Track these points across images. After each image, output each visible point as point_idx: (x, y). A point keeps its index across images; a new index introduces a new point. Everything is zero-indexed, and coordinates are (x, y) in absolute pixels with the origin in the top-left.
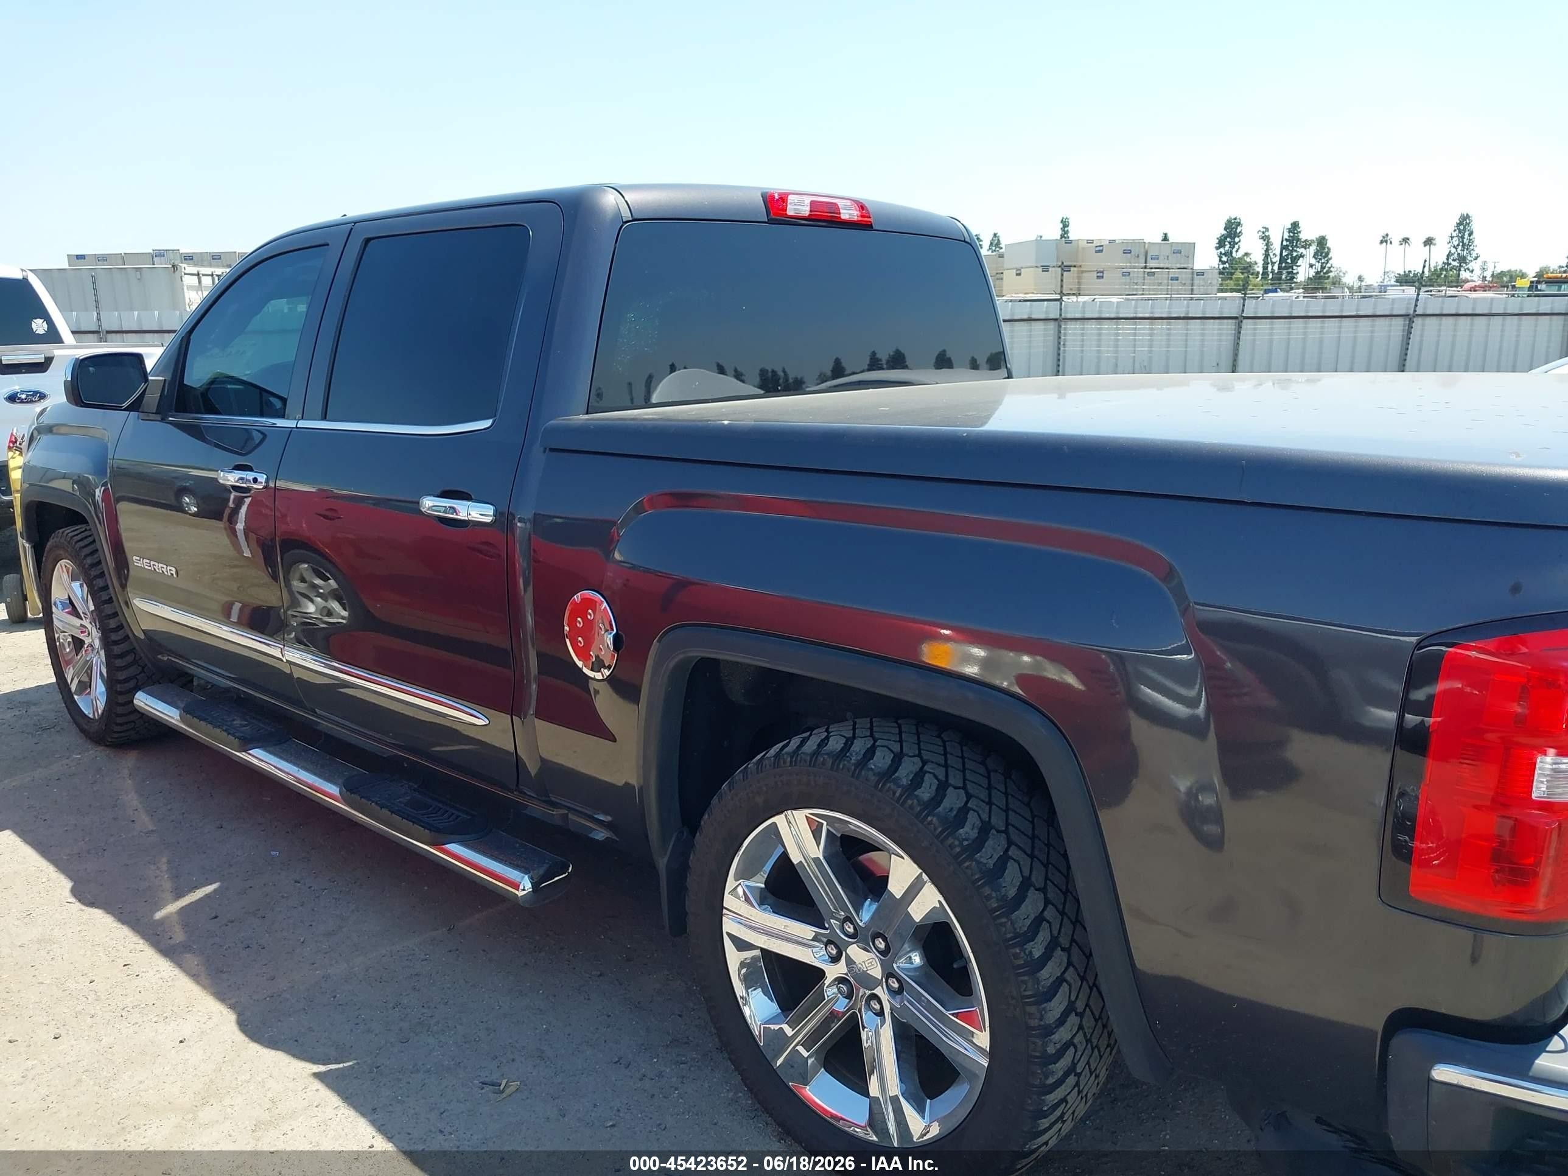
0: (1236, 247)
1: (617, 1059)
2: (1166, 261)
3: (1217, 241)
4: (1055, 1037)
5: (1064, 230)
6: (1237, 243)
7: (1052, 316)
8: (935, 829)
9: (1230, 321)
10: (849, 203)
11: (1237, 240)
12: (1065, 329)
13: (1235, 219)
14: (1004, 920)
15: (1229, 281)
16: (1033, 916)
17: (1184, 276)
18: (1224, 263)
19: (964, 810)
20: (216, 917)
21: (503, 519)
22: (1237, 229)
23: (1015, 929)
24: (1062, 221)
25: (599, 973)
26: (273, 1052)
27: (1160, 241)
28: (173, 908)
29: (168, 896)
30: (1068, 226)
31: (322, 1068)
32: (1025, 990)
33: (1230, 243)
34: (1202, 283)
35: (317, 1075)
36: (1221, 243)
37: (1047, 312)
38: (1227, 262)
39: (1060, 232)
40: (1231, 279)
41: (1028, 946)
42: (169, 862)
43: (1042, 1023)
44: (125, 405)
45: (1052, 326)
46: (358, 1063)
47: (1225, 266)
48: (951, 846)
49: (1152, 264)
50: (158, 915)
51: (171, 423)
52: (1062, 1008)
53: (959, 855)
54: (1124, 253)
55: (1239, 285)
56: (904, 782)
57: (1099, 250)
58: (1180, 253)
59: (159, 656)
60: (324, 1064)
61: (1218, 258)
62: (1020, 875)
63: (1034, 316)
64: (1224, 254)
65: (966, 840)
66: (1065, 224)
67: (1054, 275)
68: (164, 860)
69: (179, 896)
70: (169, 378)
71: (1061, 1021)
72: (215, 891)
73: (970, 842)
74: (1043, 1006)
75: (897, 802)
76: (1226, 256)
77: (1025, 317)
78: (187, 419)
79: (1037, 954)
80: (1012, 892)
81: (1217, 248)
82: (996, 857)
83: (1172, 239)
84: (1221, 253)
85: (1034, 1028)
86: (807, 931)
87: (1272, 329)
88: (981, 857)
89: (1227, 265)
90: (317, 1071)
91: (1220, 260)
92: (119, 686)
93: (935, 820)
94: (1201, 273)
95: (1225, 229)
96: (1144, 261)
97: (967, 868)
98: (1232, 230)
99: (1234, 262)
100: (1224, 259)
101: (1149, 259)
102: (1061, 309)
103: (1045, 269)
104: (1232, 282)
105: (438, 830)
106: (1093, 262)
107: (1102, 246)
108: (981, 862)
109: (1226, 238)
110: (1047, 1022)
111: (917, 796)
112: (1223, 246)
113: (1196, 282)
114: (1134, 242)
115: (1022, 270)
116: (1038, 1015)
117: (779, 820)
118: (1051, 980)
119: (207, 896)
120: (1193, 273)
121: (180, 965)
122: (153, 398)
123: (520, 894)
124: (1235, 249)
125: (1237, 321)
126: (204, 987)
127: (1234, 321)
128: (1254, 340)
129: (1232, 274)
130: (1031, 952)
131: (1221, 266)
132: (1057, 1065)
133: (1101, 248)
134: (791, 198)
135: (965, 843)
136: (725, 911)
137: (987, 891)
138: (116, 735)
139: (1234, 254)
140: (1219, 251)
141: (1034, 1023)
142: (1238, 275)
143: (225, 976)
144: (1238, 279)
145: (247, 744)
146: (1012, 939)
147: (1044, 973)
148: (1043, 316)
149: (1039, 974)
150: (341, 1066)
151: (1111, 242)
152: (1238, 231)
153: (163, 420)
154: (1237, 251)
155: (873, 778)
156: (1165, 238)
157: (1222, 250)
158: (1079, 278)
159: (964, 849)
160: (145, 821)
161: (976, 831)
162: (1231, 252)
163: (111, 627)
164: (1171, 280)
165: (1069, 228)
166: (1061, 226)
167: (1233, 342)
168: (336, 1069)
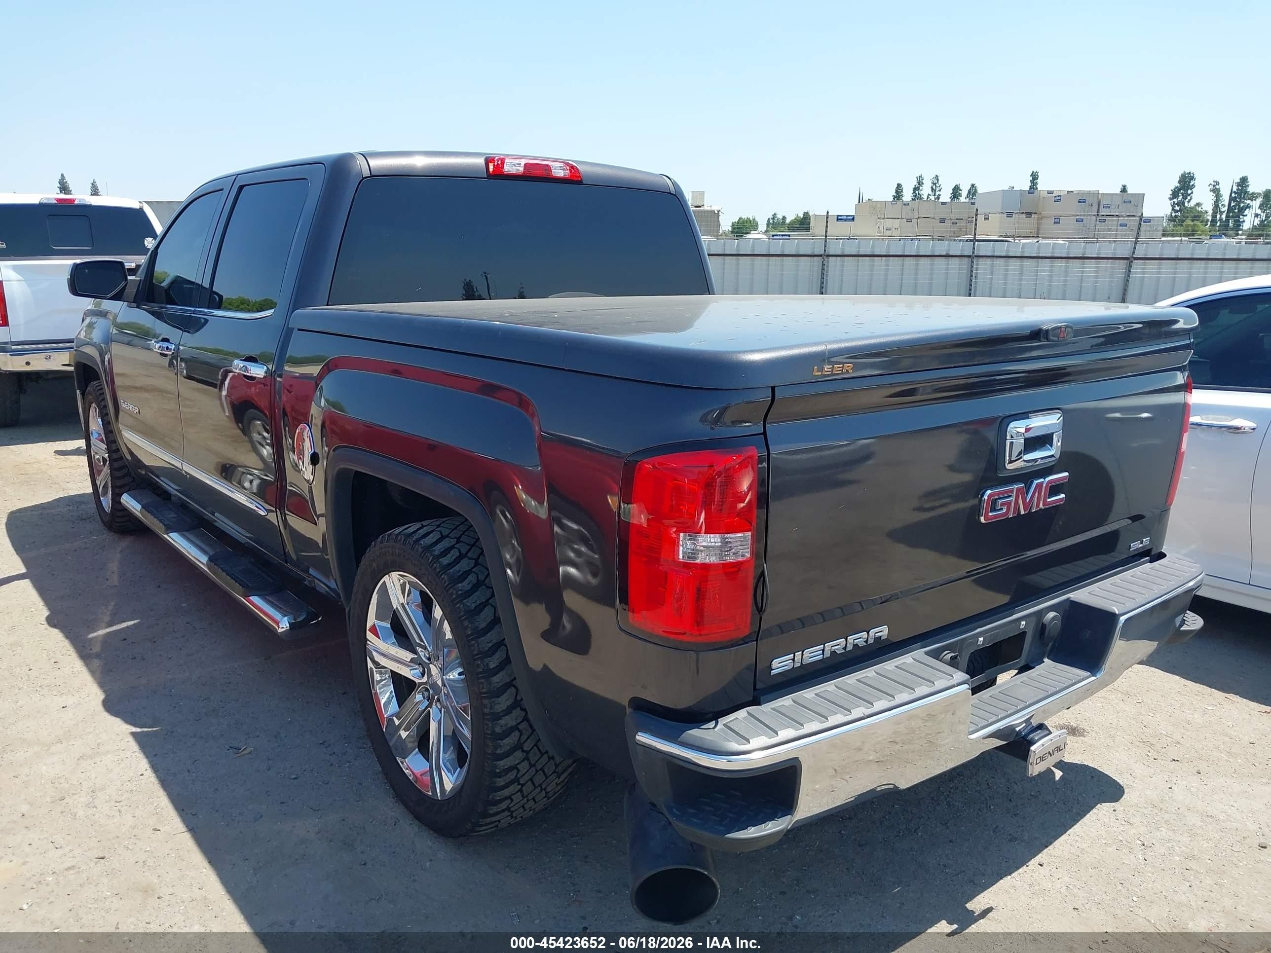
0: (1189, 198)
1: (322, 742)
2: (1117, 210)
3: (1171, 193)
4: (502, 722)
5: (1033, 183)
6: (1190, 194)
7: (966, 253)
8: (445, 583)
9: (1122, 261)
10: (561, 165)
11: (1189, 192)
12: (977, 264)
13: (1190, 173)
14: (474, 642)
15: (1179, 227)
16: (495, 641)
17: (1133, 222)
18: (1176, 211)
19: (467, 573)
20: (125, 639)
21: (270, 375)
22: (1190, 182)
23: (480, 649)
24: (1032, 175)
25: (343, 692)
26: (114, 718)
27: (1119, 193)
28: (101, 632)
29: (104, 625)
30: (1037, 179)
31: (138, 730)
32: (482, 689)
33: (1183, 194)
34: (1148, 229)
35: (133, 734)
36: (1175, 194)
37: (962, 250)
38: (1179, 211)
39: (1030, 184)
40: (1182, 225)
41: (486, 660)
42: (114, 605)
43: (492, 711)
44: (109, 296)
45: (966, 261)
46: (161, 729)
47: (1177, 214)
48: (451, 594)
49: (1104, 212)
50: (91, 636)
51: (143, 309)
52: (509, 703)
53: (455, 599)
54: (1079, 202)
55: (1188, 230)
56: (436, 553)
57: (1058, 199)
58: (1130, 202)
59: (139, 470)
60: (140, 728)
61: (1171, 208)
62: (493, 615)
63: (951, 253)
64: (1177, 204)
65: (461, 590)
66: (1034, 177)
67: (1016, 221)
68: (113, 604)
69: (110, 625)
70: (143, 279)
71: (508, 711)
72: (134, 625)
73: (463, 592)
74: (493, 700)
75: (429, 565)
76: (1178, 206)
77: (944, 253)
78: (155, 307)
79: (492, 666)
80: (483, 625)
81: (1171, 199)
82: (478, 602)
83: (1130, 191)
84: (1174, 203)
85: (487, 714)
86: (407, 656)
87: (1160, 268)
88: (467, 602)
89: (1179, 214)
90: (133, 731)
91: (1173, 209)
92: (117, 490)
93: (446, 577)
94: (1148, 220)
95: (1179, 182)
96: (1096, 211)
97: (458, 608)
98: (1186, 183)
99: (1186, 211)
100: (1177, 208)
101: (1101, 207)
102: (974, 248)
103: (1010, 215)
104: (1182, 228)
105: (248, 587)
106: (1053, 210)
107: (1061, 196)
108: (467, 605)
109: (1179, 190)
110: (496, 711)
111: (440, 562)
112: (1177, 197)
113: (1142, 228)
114: (1089, 193)
115: (990, 215)
116: (489, 706)
117: (386, 578)
118: (501, 684)
119: (128, 627)
120: (1141, 219)
121: (87, 665)
122: (131, 291)
123: (280, 630)
124: (1187, 200)
125: (1128, 261)
126: (95, 679)
127: (1125, 261)
128: (1143, 278)
129: (1183, 221)
130: (488, 664)
131: (1174, 214)
132: (504, 741)
133: (1059, 198)
134: (507, 161)
135: (460, 592)
136: (368, 642)
137: (466, 623)
138: (118, 524)
139: (1186, 204)
140: (1172, 201)
141: (487, 711)
142: (1189, 222)
143: (111, 674)
144: (1187, 226)
145: (169, 529)
146: (477, 655)
147: (495, 679)
148: (958, 253)
149: (492, 679)
150: (151, 729)
151: (1068, 192)
152: (1191, 184)
153: (137, 307)
154: (1189, 202)
155: (420, 550)
156: (1124, 189)
157: (1175, 200)
158: (1038, 224)
159: (459, 596)
160: (115, 580)
161: (471, 585)
162: (1184, 203)
163: (113, 449)
164: (1120, 226)
165: (1038, 181)
166: (1031, 178)
167: (1123, 278)
168: (146, 731)
